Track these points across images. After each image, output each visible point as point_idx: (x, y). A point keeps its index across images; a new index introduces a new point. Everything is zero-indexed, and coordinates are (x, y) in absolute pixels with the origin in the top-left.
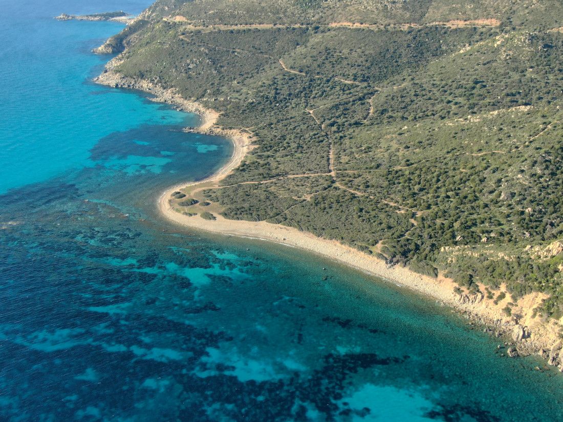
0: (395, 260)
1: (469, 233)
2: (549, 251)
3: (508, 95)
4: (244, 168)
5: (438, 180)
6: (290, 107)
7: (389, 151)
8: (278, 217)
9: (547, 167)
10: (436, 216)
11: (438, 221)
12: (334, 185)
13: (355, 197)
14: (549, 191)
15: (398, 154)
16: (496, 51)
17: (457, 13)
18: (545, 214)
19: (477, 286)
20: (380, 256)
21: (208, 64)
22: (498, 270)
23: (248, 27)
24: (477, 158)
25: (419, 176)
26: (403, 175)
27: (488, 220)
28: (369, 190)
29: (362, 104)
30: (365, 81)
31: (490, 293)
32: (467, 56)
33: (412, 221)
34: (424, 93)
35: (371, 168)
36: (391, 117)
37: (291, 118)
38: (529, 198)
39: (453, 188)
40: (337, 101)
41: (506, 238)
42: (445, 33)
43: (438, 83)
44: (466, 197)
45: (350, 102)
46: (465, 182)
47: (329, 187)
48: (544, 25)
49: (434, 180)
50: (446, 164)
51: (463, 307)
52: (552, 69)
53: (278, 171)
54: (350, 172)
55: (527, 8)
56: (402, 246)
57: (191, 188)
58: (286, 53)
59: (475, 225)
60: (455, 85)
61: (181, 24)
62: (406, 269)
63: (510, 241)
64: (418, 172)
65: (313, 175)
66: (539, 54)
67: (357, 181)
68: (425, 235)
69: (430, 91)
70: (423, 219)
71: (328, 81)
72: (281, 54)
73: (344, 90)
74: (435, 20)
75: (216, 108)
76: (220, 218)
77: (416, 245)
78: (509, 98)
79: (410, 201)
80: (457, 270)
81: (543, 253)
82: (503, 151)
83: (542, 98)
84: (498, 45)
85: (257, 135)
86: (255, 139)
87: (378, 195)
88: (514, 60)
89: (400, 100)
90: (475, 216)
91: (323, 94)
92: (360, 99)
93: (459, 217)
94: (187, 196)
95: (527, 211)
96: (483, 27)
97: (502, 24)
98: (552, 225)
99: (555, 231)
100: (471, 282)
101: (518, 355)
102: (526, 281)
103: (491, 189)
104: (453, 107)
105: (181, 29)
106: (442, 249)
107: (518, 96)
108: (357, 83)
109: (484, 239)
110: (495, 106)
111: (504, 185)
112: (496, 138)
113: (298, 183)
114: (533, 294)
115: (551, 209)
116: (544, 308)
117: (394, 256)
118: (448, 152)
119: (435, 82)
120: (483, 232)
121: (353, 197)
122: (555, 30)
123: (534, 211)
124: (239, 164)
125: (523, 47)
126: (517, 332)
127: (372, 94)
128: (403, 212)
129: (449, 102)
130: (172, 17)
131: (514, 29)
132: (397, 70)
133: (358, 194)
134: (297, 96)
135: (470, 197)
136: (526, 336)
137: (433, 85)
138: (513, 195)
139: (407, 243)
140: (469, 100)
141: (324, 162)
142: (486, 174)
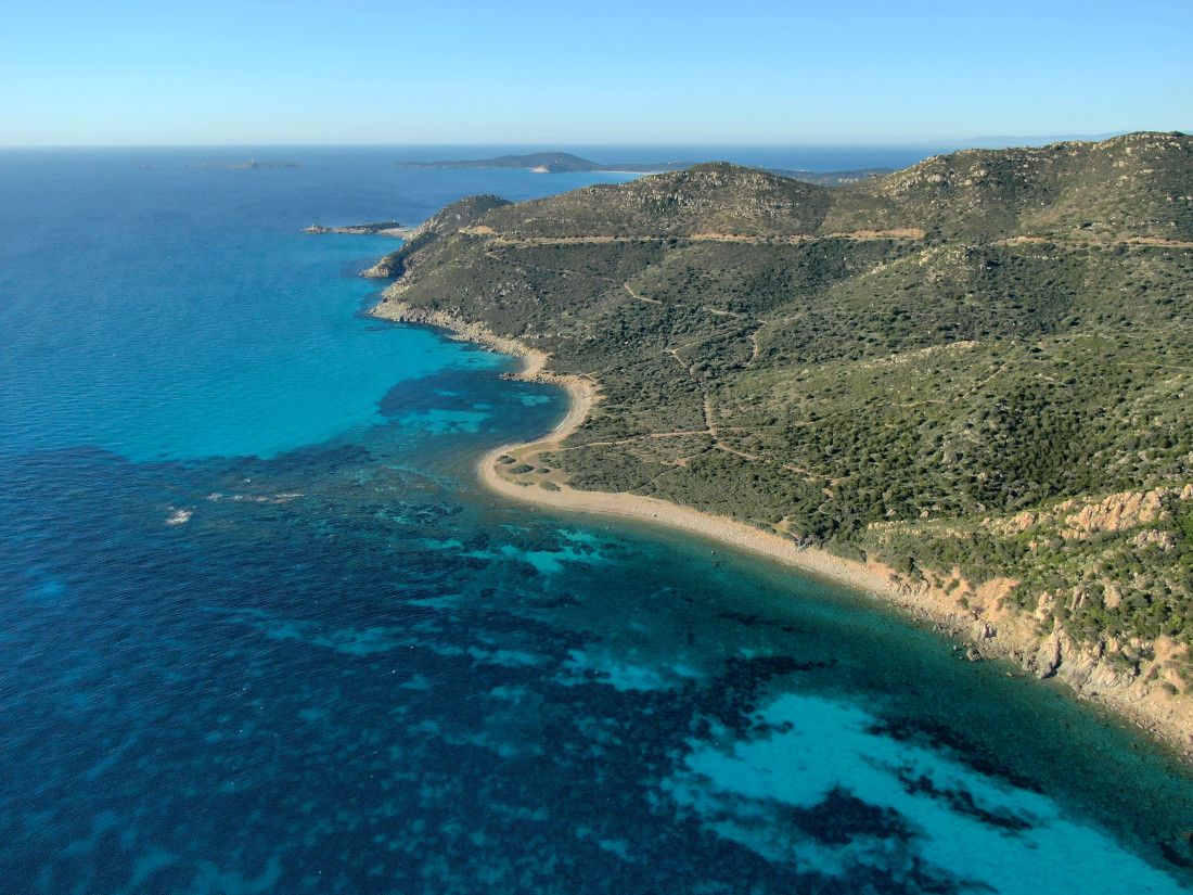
0: (807, 541)
1: (903, 506)
2: (1015, 524)
3: (940, 329)
4: (589, 425)
5: (856, 440)
6: (644, 346)
7: (786, 402)
8: (644, 487)
9: (1003, 420)
10: (858, 484)
11: (862, 492)
12: (715, 446)
13: (746, 462)
14: (1008, 451)
15: (798, 405)
16: (921, 271)
17: (865, 221)
18: (1004, 480)
19: (921, 572)
20: (787, 536)
21: (527, 289)
22: (948, 552)
23: (579, 240)
24: (908, 410)
25: (831, 434)
26: (808, 433)
27: (928, 490)
28: (763, 452)
29: (743, 342)
30: (745, 311)
31: (938, 580)
32: (883, 279)
33: (826, 491)
34: (826, 326)
35: (763, 424)
36: (783, 358)
37: (647, 360)
38: (981, 460)
39: (878, 449)
40: (708, 338)
41: (954, 512)
42: (850, 247)
43: (845, 314)
44: (896, 460)
45: (725, 339)
46: (893, 441)
47: (710, 448)
48: (985, 234)
49: (851, 439)
50: (866, 418)
51: (904, 599)
52: (1000, 294)
53: (636, 429)
54: (736, 430)
55: (961, 213)
56: (815, 524)
57: (524, 451)
58: (634, 275)
59: (911, 495)
60: (867, 316)
61: (486, 237)
62: (824, 553)
63: (959, 515)
64: (828, 429)
65: (685, 434)
66: (981, 275)
67: (745, 441)
68: (846, 509)
69: (834, 325)
70: (841, 489)
71: (693, 311)
72: (625, 277)
73: (716, 324)
74: (835, 231)
75: (542, 348)
76: (566, 489)
77: (835, 522)
78: (943, 333)
79: (821, 466)
80: (892, 552)
81: (1007, 528)
82: (943, 400)
83: (988, 333)
84: (924, 264)
85: (602, 382)
86: (600, 387)
87: (776, 458)
88: (947, 282)
89: (794, 336)
90: (910, 484)
91: (688, 330)
92: (739, 335)
93: (889, 486)
94: (518, 461)
95: (979, 477)
96: (902, 239)
97: (927, 235)
98: (1014, 494)
99: (1018, 503)
100: (912, 567)
101: (982, 659)
102: (986, 563)
103: (929, 449)
104: (867, 345)
105: (488, 244)
106: (870, 526)
107: (954, 330)
108: (733, 314)
109: (924, 514)
110: (924, 343)
111: (945, 444)
112: (932, 383)
113: (667, 444)
114: (997, 580)
115: (1011, 474)
116: (1014, 597)
117: (806, 536)
118: (867, 403)
119: (840, 313)
120: (923, 505)
121: (744, 462)
122: (1001, 243)
123: (989, 477)
124: (582, 420)
125: (958, 265)
126: (977, 629)
127: (755, 328)
128: (812, 479)
129: (861, 339)
130: (472, 227)
131: (944, 241)
132: (787, 297)
133: (749, 457)
134: (652, 331)
135: (902, 460)
136: (990, 634)
137: (838, 316)
138: (960, 456)
139: (821, 519)
140: (888, 335)
141: (698, 416)
142: (920, 430)
